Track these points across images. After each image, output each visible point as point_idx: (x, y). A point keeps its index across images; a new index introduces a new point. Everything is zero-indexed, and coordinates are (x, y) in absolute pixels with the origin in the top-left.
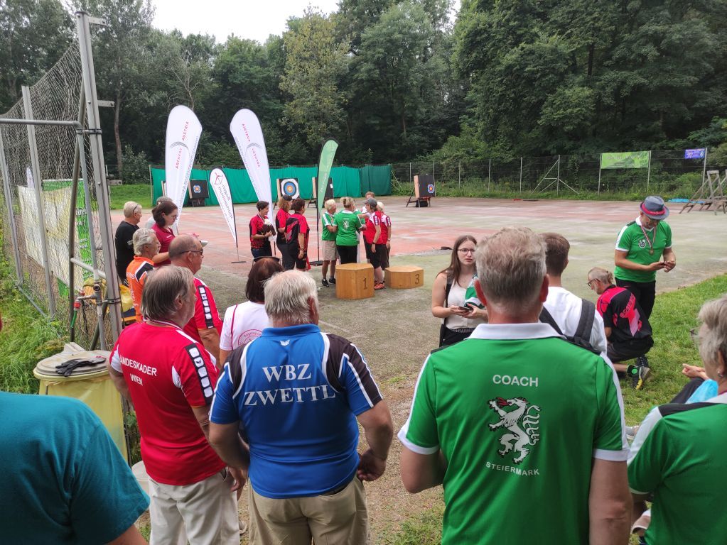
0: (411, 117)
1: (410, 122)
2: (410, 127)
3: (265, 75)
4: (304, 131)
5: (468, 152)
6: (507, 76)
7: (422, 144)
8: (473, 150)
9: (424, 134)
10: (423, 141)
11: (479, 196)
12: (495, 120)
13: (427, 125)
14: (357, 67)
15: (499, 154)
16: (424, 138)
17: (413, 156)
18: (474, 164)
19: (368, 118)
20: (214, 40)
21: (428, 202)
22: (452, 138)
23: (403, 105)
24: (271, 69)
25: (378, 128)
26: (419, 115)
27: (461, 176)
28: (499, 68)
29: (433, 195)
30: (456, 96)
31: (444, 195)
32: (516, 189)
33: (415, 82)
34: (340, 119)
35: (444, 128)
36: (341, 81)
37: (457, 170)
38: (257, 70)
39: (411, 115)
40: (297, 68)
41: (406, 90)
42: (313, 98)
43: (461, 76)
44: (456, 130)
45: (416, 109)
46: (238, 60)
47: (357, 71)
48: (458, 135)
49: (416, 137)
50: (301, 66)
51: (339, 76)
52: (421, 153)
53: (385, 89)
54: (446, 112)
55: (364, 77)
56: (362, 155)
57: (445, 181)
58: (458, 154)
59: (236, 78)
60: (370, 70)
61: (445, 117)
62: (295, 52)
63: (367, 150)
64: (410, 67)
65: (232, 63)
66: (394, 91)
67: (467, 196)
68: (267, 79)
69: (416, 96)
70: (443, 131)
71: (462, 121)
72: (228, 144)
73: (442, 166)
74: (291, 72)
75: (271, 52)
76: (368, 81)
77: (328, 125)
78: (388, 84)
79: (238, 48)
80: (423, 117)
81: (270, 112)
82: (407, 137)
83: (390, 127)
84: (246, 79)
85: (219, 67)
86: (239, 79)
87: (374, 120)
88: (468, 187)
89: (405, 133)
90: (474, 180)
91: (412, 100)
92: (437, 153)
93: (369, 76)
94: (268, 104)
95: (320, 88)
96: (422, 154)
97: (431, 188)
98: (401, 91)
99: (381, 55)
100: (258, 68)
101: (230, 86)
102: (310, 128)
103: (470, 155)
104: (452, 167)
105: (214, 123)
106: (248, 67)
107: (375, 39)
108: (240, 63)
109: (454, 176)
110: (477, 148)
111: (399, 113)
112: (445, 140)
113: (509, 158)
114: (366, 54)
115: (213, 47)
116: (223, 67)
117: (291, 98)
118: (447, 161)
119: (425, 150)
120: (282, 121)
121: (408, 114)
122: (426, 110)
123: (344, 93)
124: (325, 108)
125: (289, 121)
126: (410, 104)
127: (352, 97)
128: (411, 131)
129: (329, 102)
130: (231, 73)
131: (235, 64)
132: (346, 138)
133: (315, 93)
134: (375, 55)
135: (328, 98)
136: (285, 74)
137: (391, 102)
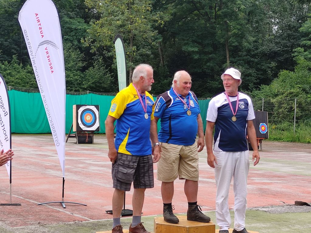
0: (236, 46)
1: (235, 51)
2: (234, 58)
4: (110, 54)
5: (304, 90)
9: (251, 67)
10: (249, 75)
13: (254, 56)
16: (250, 71)
19: (186, 44)
22: (283, 73)
25: (196, 57)
26: (246, 44)
27: (297, 118)
29: (265, 136)
30: (289, 26)
31: (275, 139)
33: (243, 7)
34: (154, 43)
35: (274, 61)
37: (291, 110)
39: (236, 44)
44: (289, 64)
45: (242, 38)
48: (293, 70)
53: (206, 14)
54: (277, 43)
57: (276, 123)
58: (292, 90)
61: (276, 49)
66: (217, 17)
67: (304, 142)
69: (244, 22)
70: (273, 64)
71: (296, 54)
72: (19, 64)
73: (272, 103)
76: (188, 2)
77: (138, 50)
80: (251, 47)
81: (72, 31)
83: (210, 56)
87: (192, 47)
88: (304, 131)
89: (228, 64)
91: (239, 27)
92: (265, 88)
95: (132, 6)
98: (226, 15)
103: (307, 93)
104: (285, 105)
105: (6, 41)
109: (288, 116)
111: (222, 40)
112: (276, 75)
117: (98, 17)
118: (279, 98)
119: (251, 85)
120: (85, 41)
121: (233, 42)
122: (254, 39)
123: (159, 13)
124: (136, 29)
125: (93, 42)
126: (235, 31)
127: (168, 20)
128: (235, 62)
129: (142, 22)
132: (158, 67)
133: (126, 11)
135: (141, 18)
137: (213, 28)
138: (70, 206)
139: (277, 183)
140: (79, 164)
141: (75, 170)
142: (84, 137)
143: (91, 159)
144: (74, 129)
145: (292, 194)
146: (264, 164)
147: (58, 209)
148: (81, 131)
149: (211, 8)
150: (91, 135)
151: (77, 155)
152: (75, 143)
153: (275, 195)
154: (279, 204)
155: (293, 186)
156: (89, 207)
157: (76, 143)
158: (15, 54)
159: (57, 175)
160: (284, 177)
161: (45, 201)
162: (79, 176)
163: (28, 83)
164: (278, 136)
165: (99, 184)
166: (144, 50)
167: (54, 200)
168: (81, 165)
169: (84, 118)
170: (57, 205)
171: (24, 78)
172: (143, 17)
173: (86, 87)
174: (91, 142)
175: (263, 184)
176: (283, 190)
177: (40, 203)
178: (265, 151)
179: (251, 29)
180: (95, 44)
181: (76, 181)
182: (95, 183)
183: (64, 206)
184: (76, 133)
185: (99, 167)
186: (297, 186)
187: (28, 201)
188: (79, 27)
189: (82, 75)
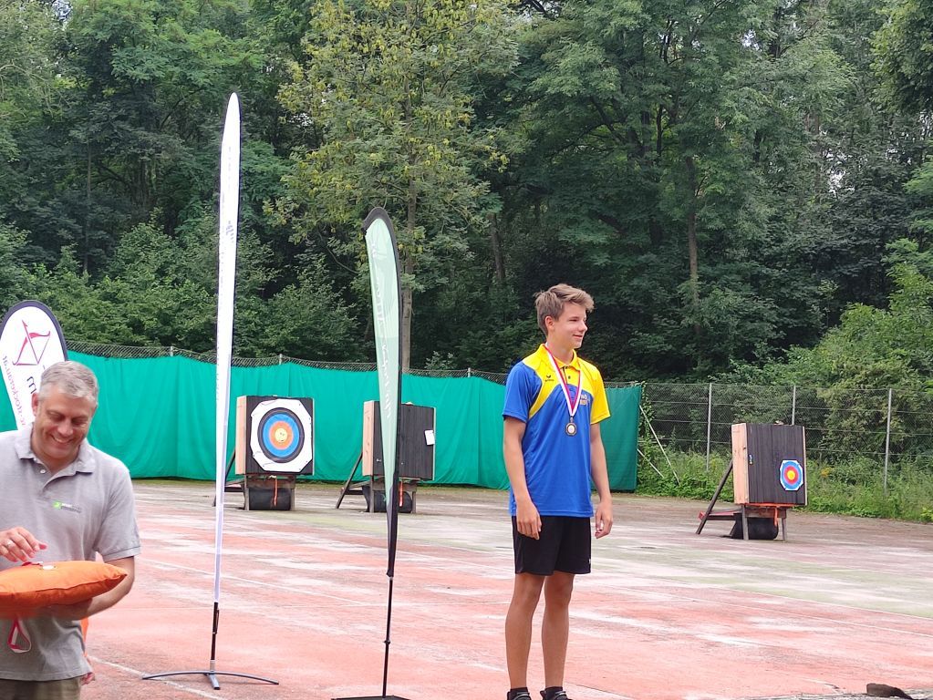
0: (719, 231)
1: (715, 247)
2: (713, 264)
3: (234, 61)
4: (348, 248)
5: (915, 364)
7: (750, 326)
9: (762, 293)
10: (757, 317)
13: (770, 261)
14: (545, 57)
16: (759, 305)
17: (719, 362)
19: (571, 223)
21: (778, 521)
23: (696, 188)
24: (255, 43)
25: (601, 260)
27: (893, 447)
29: (797, 500)
30: (876, 173)
31: (828, 508)
33: (739, 117)
34: (477, 218)
35: (831, 277)
36: (492, 95)
37: (877, 422)
38: (211, 42)
39: (718, 224)
40: (345, 42)
41: (706, 141)
42: (387, 141)
44: (875, 288)
45: (736, 207)
47: (545, 67)
48: (884, 305)
49: (732, 299)
50: (358, 38)
51: (483, 78)
52: (747, 354)
53: (633, 134)
54: (839, 225)
55: (565, 89)
57: (830, 459)
58: (880, 365)
59: (137, 64)
60: (591, 66)
61: (836, 240)
64: (725, 67)
65: (131, 14)
66: (662, 144)
67: (914, 519)
69: (741, 161)
70: (827, 286)
71: (895, 257)
72: (80, 272)
73: (823, 404)
74: (326, 52)
76: (580, 100)
77: (430, 236)
80: (762, 234)
82: (702, 296)
83: (642, 258)
84: (171, 69)
85: (85, 25)
86: (148, 65)
87: (587, 231)
88: (914, 485)
89: (693, 283)
91: (727, 175)
92: (803, 357)
93: (586, 85)
95: (417, 110)
96: (751, 359)
97: (792, 474)
98: (688, 141)
99: (629, 22)
100: (214, 36)
101: (113, 84)
104: (858, 409)
105: (42, 205)
106: (180, 30)
108: (156, 14)
109: (867, 440)
111: (677, 214)
112: (834, 319)
114: (580, 18)
116: (100, 26)
117: (314, 138)
118: (840, 387)
119: (761, 348)
120: (276, 209)
121: (710, 220)
123: (495, 132)
124: (425, 177)
125: (297, 213)
126: (719, 188)
127: (520, 150)
128: (716, 279)
129: (443, 158)
130: (122, 46)
131: (138, 17)
132: (487, 289)
133: (398, 123)
134: (610, 19)
135: (440, 144)
136: (304, 59)
137: (650, 176)
138: (231, 683)
139: (822, 633)
140: (254, 568)
141: (244, 585)
142: (269, 491)
143: (287, 554)
144: (240, 467)
145: (863, 665)
146: (789, 578)
147: (198, 692)
148: (260, 474)
149: (646, 118)
150: (288, 486)
151: (247, 542)
152: (240, 508)
153: (811, 666)
154: (821, 692)
155: (865, 643)
156: (285, 687)
157: (244, 509)
158: (68, 242)
159: (192, 599)
160: (843, 617)
161: (160, 668)
162: (255, 603)
163: (103, 328)
164: (837, 500)
165: (313, 626)
166: (447, 238)
167: (187, 668)
168: (260, 573)
169: (268, 434)
170: (193, 681)
171: (92, 313)
172: (446, 141)
173: (273, 344)
174: (286, 507)
175: (781, 636)
176: (838, 653)
177: (147, 675)
178: (795, 542)
179: (762, 181)
180: (306, 217)
181: (245, 615)
182: (299, 623)
183: (217, 685)
184: (245, 478)
185: (311, 578)
186: (878, 642)
187: (114, 669)
188: (259, 168)
189: (264, 308)
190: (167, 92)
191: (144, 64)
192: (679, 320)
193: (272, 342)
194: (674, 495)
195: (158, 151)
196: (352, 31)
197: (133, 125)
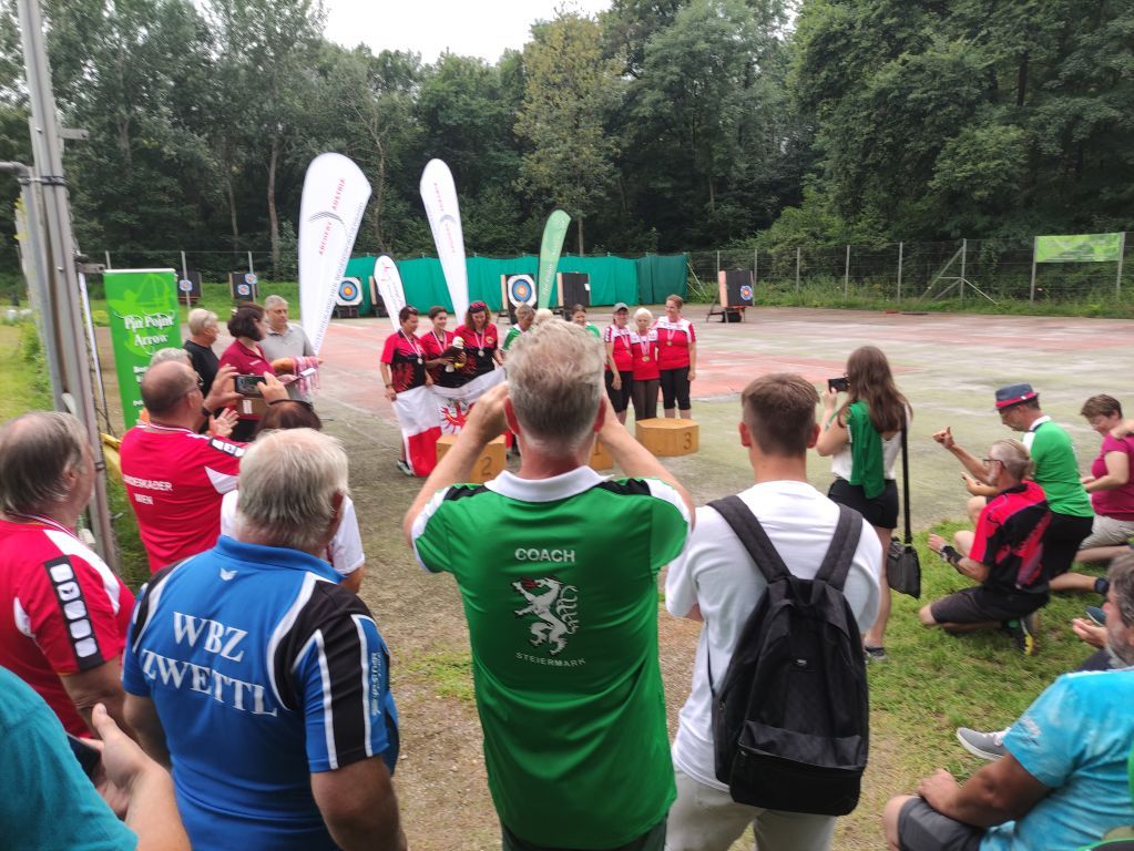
0: (723, 177)
1: (722, 184)
2: (721, 193)
3: (494, 112)
4: (551, 199)
5: (813, 234)
6: (877, 108)
7: (739, 221)
8: (823, 230)
9: (744, 205)
10: (742, 216)
11: (829, 306)
12: (859, 181)
13: (749, 189)
14: (637, 98)
15: (865, 238)
16: (743, 211)
17: (725, 240)
18: (823, 252)
19: (654, 179)
20: (419, 58)
21: (741, 314)
22: (788, 210)
23: (711, 157)
24: (504, 102)
25: (669, 195)
26: (735, 173)
27: (801, 273)
28: (864, 95)
29: (749, 303)
31: (772, 304)
32: (892, 295)
33: (729, 121)
34: (609, 181)
35: (776, 195)
36: (612, 120)
37: (794, 263)
38: (483, 104)
39: (722, 174)
40: (542, 100)
41: (714, 133)
42: (565, 147)
43: (803, 109)
44: (796, 199)
45: (730, 165)
46: (453, 88)
47: (638, 103)
48: (798, 206)
49: (729, 209)
50: (548, 98)
51: (607, 112)
52: (738, 235)
53: (681, 133)
54: (780, 169)
55: (647, 114)
56: (643, 239)
57: (774, 281)
58: (796, 236)
59: (449, 118)
60: (658, 101)
61: (779, 177)
62: (539, 74)
63: (649, 229)
64: (723, 96)
65: (444, 94)
66: (696, 135)
67: (810, 306)
68: (498, 118)
69: (732, 142)
70: (774, 199)
71: (806, 183)
73: (770, 256)
74: (532, 107)
75: (505, 75)
76: (655, 118)
77: (588, 190)
78: (687, 125)
79: (454, 69)
80: (743, 177)
81: (501, 169)
82: (716, 209)
83: (688, 193)
84: (466, 119)
85: (424, 100)
87: (662, 182)
88: (812, 291)
89: (712, 202)
90: (823, 279)
91: (725, 149)
92: (762, 235)
93: (656, 110)
94: (499, 158)
95: (578, 131)
96: (740, 237)
97: (747, 292)
98: (707, 134)
99: (675, 78)
100: (484, 101)
101: (440, 129)
102: (560, 195)
103: (817, 238)
104: (786, 257)
106: (468, 100)
107: (666, 52)
108: (456, 93)
109: (789, 273)
110: (829, 226)
111: (703, 170)
112: (777, 215)
113: (882, 244)
114: (652, 76)
115: (418, 70)
116: (431, 100)
117: (533, 147)
118: (778, 247)
119: (744, 230)
121: (718, 172)
122: (747, 165)
123: (613, 139)
124: (584, 163)
125: (528, 184)
126: (721, 156)
127: (627, 145)
128: (723, 200)
129: (591, 153)
130: (442, 109)
131: (448, 95)
132: (619, 212)
133: (569, 139)
134: (666, 77)
135: (589, 147)
136: (523, 110)
137: (691, 153)
144: (505, 307)
164: (776, 300)
166: (596, 191)
178: (749, 323)
179: (741, 151)
180: (531, 187)
184: (508, 311)
188: (511, 163)
189: (518, 230)
190: (466, 130)
191: (454, 118)
192: (706, 220)
193: (523, 245)
194: (704, 302)
195: (465, 159)
196: (545, 94)
197: (452, 148)
